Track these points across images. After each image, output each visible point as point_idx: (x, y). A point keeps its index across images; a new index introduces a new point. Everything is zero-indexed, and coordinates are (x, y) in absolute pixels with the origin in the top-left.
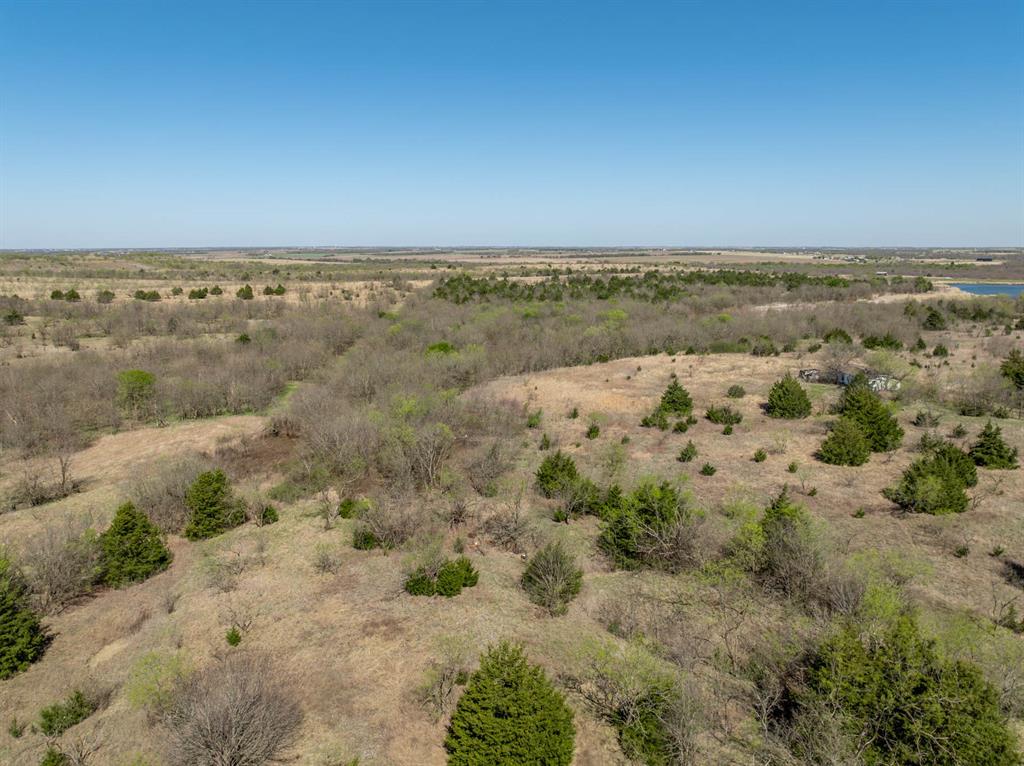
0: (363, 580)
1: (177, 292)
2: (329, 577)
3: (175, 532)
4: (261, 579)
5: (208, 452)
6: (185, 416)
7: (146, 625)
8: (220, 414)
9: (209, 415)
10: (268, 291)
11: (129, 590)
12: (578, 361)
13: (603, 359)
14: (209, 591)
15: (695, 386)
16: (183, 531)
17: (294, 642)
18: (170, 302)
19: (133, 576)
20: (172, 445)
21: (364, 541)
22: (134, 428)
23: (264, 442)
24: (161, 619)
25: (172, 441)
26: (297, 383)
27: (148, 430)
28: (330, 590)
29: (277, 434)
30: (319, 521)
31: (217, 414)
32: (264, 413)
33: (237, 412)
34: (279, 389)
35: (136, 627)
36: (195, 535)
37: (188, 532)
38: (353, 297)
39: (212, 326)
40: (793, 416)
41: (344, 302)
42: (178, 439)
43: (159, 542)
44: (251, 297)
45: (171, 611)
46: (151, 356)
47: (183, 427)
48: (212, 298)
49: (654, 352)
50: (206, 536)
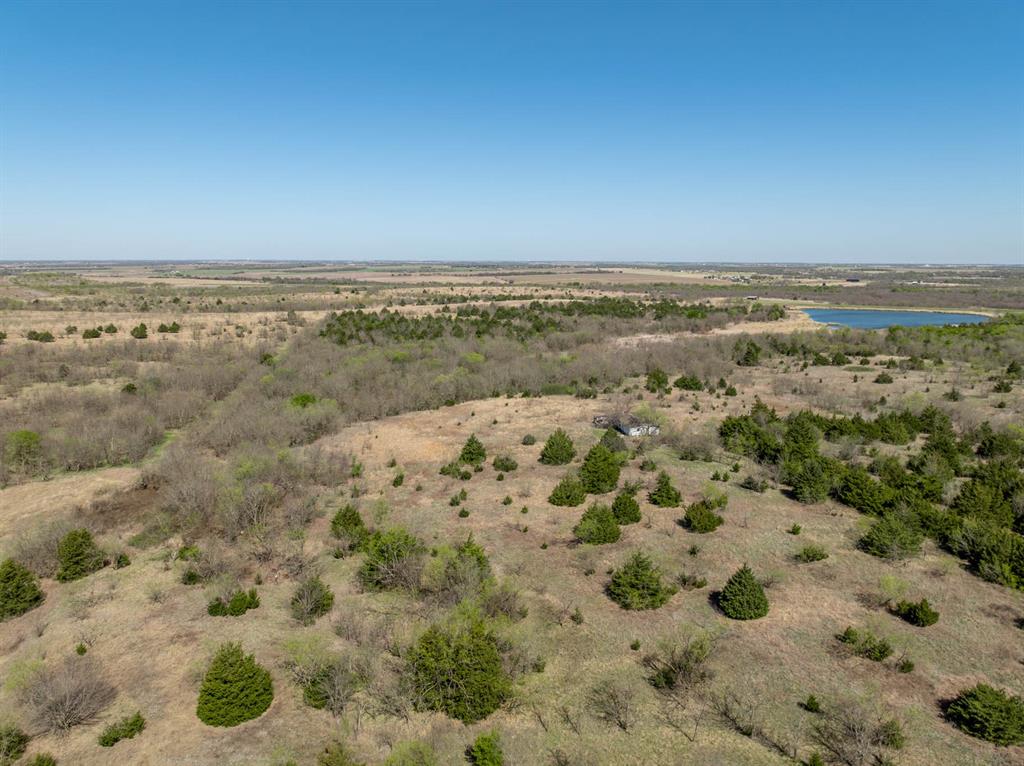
0: (181, 607)
1: (71, 330)
2: (158, 606)
3: (48, 577)
4: (109, 609)
5: (83, 507)
6: (69, 469)
7: (22, 647)
8: (101, 465)
9: (90, 468)
10: (163, 329)
11: (10, 623)
12: (427, 406)
13: (450, 403)
14: (70, 620)
15: (507, 432)
16: (55, 576)
17: (122, 650)
18: (64, 343)
19: (13, 612)
20: (54, 499)
21: (190, 578)
22: (22, 482)
23: (133, 495)
24: (33, 641)
25: (54, 496)
26: (176, 431)
27: (35, 483)
28: (154, 616)
29: (146, 487)
30: (161, 564)
31: (98, 467)
32: (139, 463)
33: (116, 464)
34: (156, 440)
35: (14, 647)
36: (64, 578)
37: (59, 576)
38: (245, 334)
39: (103, 369)
40: (556, 464)
41: (237, 339)
42: (60, 493)
43: (34, 586)
44: (145, 336)
45: (40, 635)
46: (40, 409)
47: (66, 480)
48: (106, 338)
49: (496, 395)
50: (73, 579)
